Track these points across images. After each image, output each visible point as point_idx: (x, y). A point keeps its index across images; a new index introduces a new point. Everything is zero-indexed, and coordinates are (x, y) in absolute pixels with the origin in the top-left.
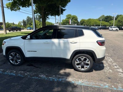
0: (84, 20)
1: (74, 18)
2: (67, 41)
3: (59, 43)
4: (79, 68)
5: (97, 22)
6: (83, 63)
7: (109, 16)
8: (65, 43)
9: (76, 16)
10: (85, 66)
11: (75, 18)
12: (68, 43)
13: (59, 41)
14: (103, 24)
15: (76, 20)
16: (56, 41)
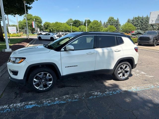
0: (48, 23)
1: (37, 21)
2: (111, 50)
3: (103, 53)
4: (120, 77)
5: (67, 27)
6: (123, 71)
7: (78, 20)
8: (109, 52)
9: (40, 18)
10: (126, 74)
11: (38, 19)
12: (112, 52)
13: (103, 50)
14: (74, 29)
15: (40, 22)
16: (99, 50)
